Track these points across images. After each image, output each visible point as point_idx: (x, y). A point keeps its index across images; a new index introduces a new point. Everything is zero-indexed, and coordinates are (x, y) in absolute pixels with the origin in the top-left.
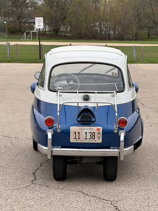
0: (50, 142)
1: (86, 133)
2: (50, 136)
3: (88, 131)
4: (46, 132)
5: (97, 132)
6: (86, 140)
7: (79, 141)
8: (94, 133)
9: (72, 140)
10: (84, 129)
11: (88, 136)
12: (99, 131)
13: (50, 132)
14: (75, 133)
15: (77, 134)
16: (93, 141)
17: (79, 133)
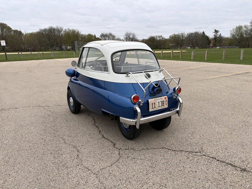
0: (139, 115)
1: (159, 102)
2: (139, 110)
3: (160, 101)
4: (134, 108)
5: (165, 100)
6: (159, 107)
7: (155, 109)
8: (163, 102)
9: (151, 110)
10: (157, 99)
11: (160, 105)
12: (166, 99)
13: (137, 107)
14: (152, 104)
15: (154, 105)
16: (163, 107)
17: (154, 103)
